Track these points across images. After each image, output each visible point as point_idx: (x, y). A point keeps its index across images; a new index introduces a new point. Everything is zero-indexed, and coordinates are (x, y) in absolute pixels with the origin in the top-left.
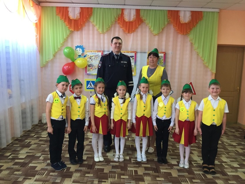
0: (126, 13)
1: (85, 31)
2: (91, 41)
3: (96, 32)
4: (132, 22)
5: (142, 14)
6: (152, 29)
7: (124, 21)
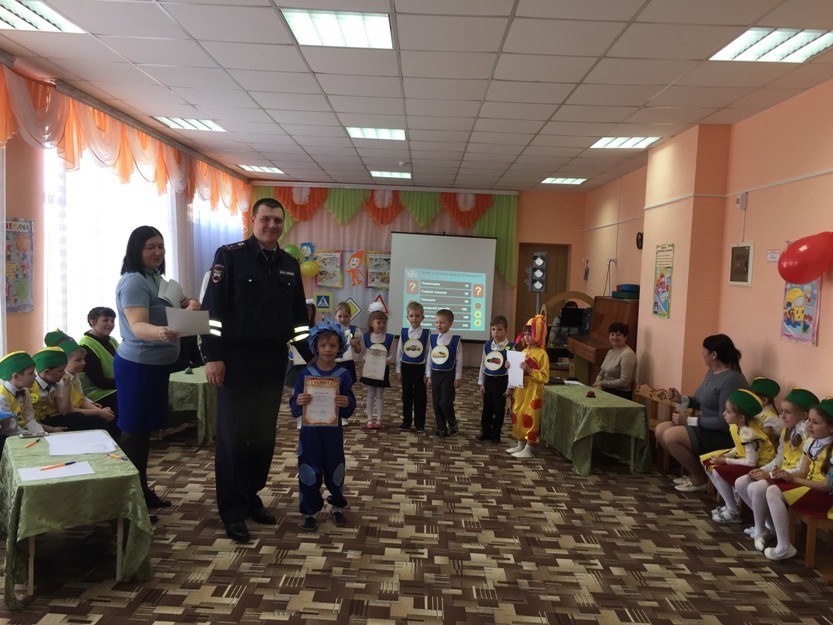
0: (378, 196)
1: (315, 223)
2: (325, 235)
3: (332, 223)
4: (387, 209)
5: (401, 197)
6: (417, 219)
7: (375, 207)
